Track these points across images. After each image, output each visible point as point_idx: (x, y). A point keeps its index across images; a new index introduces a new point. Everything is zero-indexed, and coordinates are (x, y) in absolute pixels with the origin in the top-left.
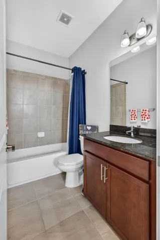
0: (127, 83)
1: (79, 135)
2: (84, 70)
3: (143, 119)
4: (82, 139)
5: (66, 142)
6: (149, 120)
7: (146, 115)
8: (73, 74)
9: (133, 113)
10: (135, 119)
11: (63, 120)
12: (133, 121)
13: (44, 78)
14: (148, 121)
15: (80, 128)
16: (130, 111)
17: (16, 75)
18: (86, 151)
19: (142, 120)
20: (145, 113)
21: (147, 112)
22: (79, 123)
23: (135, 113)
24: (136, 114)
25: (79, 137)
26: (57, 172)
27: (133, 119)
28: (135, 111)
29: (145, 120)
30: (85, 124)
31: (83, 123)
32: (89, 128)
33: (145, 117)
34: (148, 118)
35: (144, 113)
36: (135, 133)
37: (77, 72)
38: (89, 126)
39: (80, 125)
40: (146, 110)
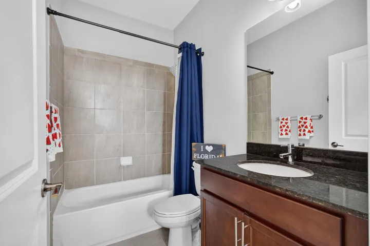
0: (272, 73)
1: (191, 161)
2: (200, 49)
3: (302, 133)
4: (197, 168)
5: (169, 173)
6: (312, 134)
7: (306, 127)
8: (181, 54)
9: (284, 124)
10: (287, 134)
11: (164, 135)
12: (284, 136)
13: (131, 64)
14: (311, 137)
15: (193, 149)
16: (278, 119)
17: (82, 58)
18: (205, 191)
19: (300, 135)
20: (305, 123)
21: (309, 122)
22: (192, 141)
23: (286, 123)
24: (289, 124)
25: (191, 165)
26: (153, 227)
27: (284, 133)
28: (287, 119)
29: (304, 135)
30: (202, 141)
31: (200, 140)
32: (210, 149)
33: (304, 130)
34: (309, 132)
35: (302, 123)
36: (295, 157)
37: (187, 52)
38: (209, 145)
39: (193, 144)
40: (306, 119)
